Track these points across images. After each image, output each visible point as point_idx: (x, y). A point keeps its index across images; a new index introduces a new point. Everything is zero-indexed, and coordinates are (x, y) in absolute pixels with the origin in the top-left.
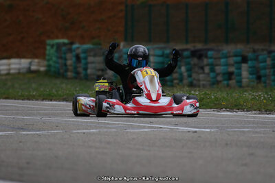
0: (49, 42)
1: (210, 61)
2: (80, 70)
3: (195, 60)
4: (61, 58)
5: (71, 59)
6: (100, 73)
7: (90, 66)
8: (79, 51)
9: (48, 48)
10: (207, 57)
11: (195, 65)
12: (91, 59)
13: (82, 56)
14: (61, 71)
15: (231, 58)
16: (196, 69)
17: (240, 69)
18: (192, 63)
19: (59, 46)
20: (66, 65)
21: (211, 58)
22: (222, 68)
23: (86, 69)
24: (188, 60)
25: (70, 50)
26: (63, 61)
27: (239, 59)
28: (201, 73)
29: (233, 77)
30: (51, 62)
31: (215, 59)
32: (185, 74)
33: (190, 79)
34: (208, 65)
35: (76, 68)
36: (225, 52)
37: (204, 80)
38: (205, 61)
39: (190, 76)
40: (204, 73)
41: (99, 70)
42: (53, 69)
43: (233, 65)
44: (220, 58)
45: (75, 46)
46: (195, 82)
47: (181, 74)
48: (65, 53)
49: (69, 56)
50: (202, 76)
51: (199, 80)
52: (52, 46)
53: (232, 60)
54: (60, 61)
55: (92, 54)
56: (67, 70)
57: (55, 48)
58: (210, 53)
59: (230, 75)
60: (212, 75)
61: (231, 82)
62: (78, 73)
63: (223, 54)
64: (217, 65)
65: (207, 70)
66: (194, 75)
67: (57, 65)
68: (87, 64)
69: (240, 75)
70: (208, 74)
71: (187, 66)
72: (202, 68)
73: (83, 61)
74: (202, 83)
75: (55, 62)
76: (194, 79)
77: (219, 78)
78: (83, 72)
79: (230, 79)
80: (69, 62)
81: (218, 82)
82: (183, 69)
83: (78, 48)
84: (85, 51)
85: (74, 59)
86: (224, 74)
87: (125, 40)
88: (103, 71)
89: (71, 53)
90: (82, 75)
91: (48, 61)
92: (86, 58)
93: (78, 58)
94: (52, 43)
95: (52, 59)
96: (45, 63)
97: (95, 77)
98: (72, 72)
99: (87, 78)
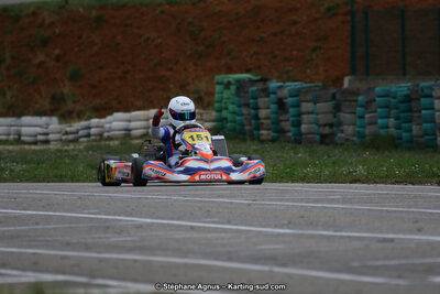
0: (218, 78)
2: (286, 125)
4: (247, 105)
5: (268, 108)
6: (327, 130)
7: (305, 118)
8: (285, 92)
9: (218, 88)
12: (306, 106)
13: (290, 101)
14: (247, 128)
19: (241, 85)
20: (257, 117)
23: (298, 124)
25: (266, 92)
26: (253, 111)
30: (224, 113)
35: (277, 122)
41: (325, 125)
42: (229, 125)
45: (273, 85)
48: (256, 98)
49: (262, 101)
52: (228, 85)
54: (245, 111)
55: (309, 97)
56: (258, 128)
57: (233, 88)
62: (282, 132)
67: (238, 118)
68: (300, 115)
73: (292, 111)
75: (234, 113)
78: (292, 129)
80: (263, 113)
83: (280, 87)
84: (296, 93)
85: (274, 107)
87: (353, 72)
88: (331, 125)
89: (268, 96)
90: (290, 134)
91: (219, 111)
92: (297, 106)
93: (281, 104)
94: (226, 81)
95: (227, 109)
96: (214, 114)
97: (318, 137)
98: (269, 129)
99: (298, 140)
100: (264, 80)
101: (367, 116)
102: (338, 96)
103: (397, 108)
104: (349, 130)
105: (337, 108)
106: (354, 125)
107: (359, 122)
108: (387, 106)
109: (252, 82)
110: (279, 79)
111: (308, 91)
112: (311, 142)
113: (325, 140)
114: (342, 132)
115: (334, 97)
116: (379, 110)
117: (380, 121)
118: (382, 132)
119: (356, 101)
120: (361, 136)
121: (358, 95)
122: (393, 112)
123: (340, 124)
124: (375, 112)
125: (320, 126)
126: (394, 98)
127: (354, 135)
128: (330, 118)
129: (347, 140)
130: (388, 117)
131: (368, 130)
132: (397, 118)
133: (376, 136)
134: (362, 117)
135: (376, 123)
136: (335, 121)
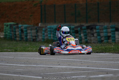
0: (5, 24)
1: (97, 31)
2: (23, 36)
3: (89, 31)
4: (13, 31)
5: (18, 32)
6: (34, 38)
7: (28, 34)
8: (23, 27)
9: (5, 26)
10: (95, 29)
11: (89, 33)
12: (29, 31)
13: (24, 30)
14: (13, 37)
15: (109, 29)
16: (90, 35)
17: (115, 34)
18: (87, 32)
19: (11, 26)
20: (15, 34)
21: (98, 29)
22: (104, 34)
23: (27, 36)
24: (85, 30)
25: (18, 27)
26: (14, 33)
27: (114, 29)
28: (93, 37)
29: (110, 38)
30: (7, 33)
31: (100, 30)
32: (83, 37)
33: (86, 40)
34: (96, 33)
35: (21, 36)
36: (106, 26)
37: (94, 40)
38: (94, 31)
39: (86, 38)
40: (94, 36)
41: (34, 36)
42: (8, 36)
43: (111, 32)
44: (103, 29)
45: (20, 25)
46: (88, 41)
47: (81, 37)
48: (15, 29)
49: (17, 30)
50: (92, 38)
51: (91, 40)
52: (7, 26)
53: (110, 30)
54: (12, 33)
55: (30, 29)
56: (16, 37)
57: (9, 26)
58: (97, 27)
59: (109, 37)
60: (98, 37)
61: (109, 41)
62: (22, 38)
63: (105, 27)
64: (101, 33)
65: (95, 35)
66: (88, 38)
67: (10, 35)
68: (27, 33)
69: (115, 37)
70: (96, 37)
71: (85, 34)
72: (93, 34)
73: (25, 33)
74: (92, 41)
75: (9, 33)
76: (88, 40)
77: (103, 39)
78: (25, 38)
79: (109, 39)
80: (17, 33)
81: (102, 41)
82: (82, 35)
83: (22, 26)
84: (26, 28)
85: (20, 31)
86: (105, 37)
87: (41, 22)
88: (36, 36)
89: (18, 28)
90: (24, 39)
91: (5, 33)
92: (26, 31)
93: (22, 31)
94: (7, 24)
95: (7, 32)
96: (4, 34)
97: (32, 40)
98: (19, 37)
99: (27, 40)
100: (17, 24)
101: (45, 34)
102: (37, 28)
103: (53, 32)
104: (40, 38)
105: (37, 32)
106: (42, 36)
107: (43, 35)
108: (51, 31)
109: (14, 25)
110: (21, 24)
111: (29, 27)
112: (30, 41)
113: (34, 40)
114: (38, 38)
115: (36, 29)
116: (49, 32)
117: (49, 35)
118: (49, 38)
119: (42, 30)
120: (44, 39)
121: (43, 28)
122: (52, 33)
123: (38, 36)
124: (47, 32)
125: (33, 36)
126: (52, 29)
127: (42, 39)
128: (35, 34)
129: (40, 40)
130: (51, 34)
131: (46, 38)
132: (53, 34)
133: (48, 39)
134: (44, 34)
135: (47, 36)
136: (36, 35)
